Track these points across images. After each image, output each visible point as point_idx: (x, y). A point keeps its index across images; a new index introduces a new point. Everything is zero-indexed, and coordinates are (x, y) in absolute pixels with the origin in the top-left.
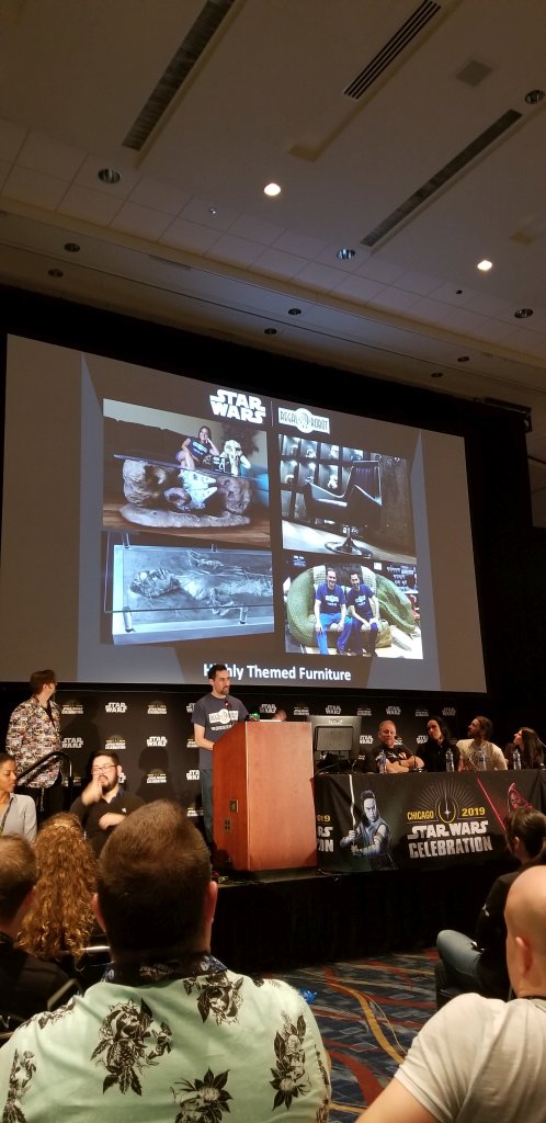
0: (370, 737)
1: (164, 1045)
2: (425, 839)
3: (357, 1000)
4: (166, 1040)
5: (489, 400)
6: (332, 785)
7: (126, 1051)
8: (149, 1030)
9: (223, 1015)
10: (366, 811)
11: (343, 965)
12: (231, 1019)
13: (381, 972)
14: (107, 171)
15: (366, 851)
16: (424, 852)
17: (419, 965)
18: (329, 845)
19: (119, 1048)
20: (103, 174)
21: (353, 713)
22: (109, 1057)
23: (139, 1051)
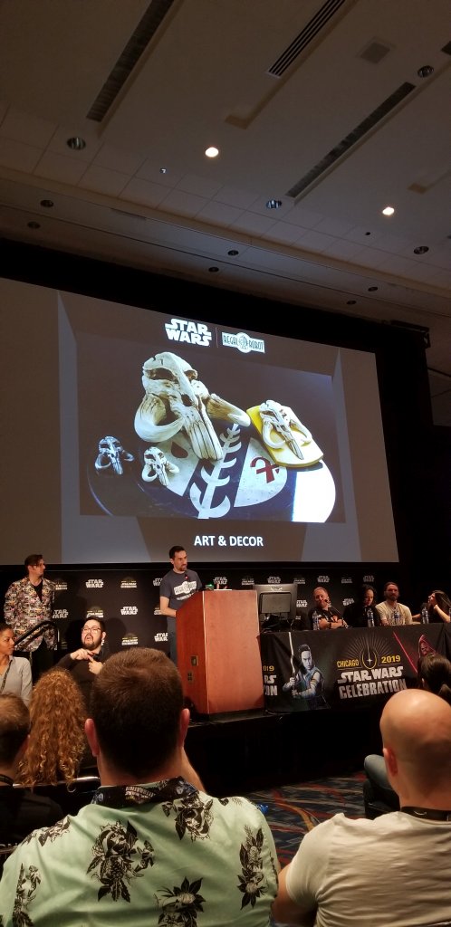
0: (305, 601)
1: (148, 860)
2: (352, 683)
3: (300, 816)
4: (149, 856)
5: (394, 322)
6: (275, 641)
7: (116, 866)
8: (135, 847)
9: (197, 833)
10: (303, 661)
11: (288, 788)
12: (204, 835)
13: (319, 793)
14: (74, 140)
15: (304, 694)
16: (351, 694)
17: (350, 785)
18: (274, 690)
19: (110, 864)
20: (71, 142)
21: (291, 582)
22: (102, 871)
23: (127, 865)
